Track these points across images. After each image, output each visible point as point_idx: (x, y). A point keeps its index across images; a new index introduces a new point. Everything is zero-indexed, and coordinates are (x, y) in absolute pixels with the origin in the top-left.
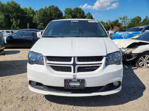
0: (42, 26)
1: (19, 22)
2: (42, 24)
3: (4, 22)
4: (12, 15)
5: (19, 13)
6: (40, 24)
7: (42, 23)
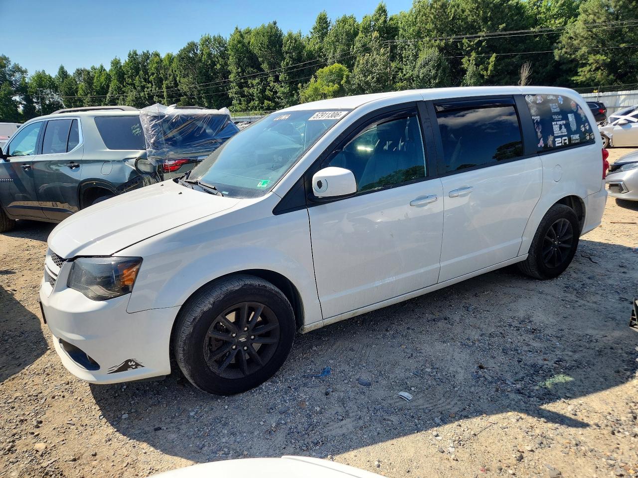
0: (597, 69)
1: (490, 67)
2: (597, 62)
3: (433, 72)
4: (471, 42)
5: (501, 27)
6: (592, 58)
7: (598, 57)
